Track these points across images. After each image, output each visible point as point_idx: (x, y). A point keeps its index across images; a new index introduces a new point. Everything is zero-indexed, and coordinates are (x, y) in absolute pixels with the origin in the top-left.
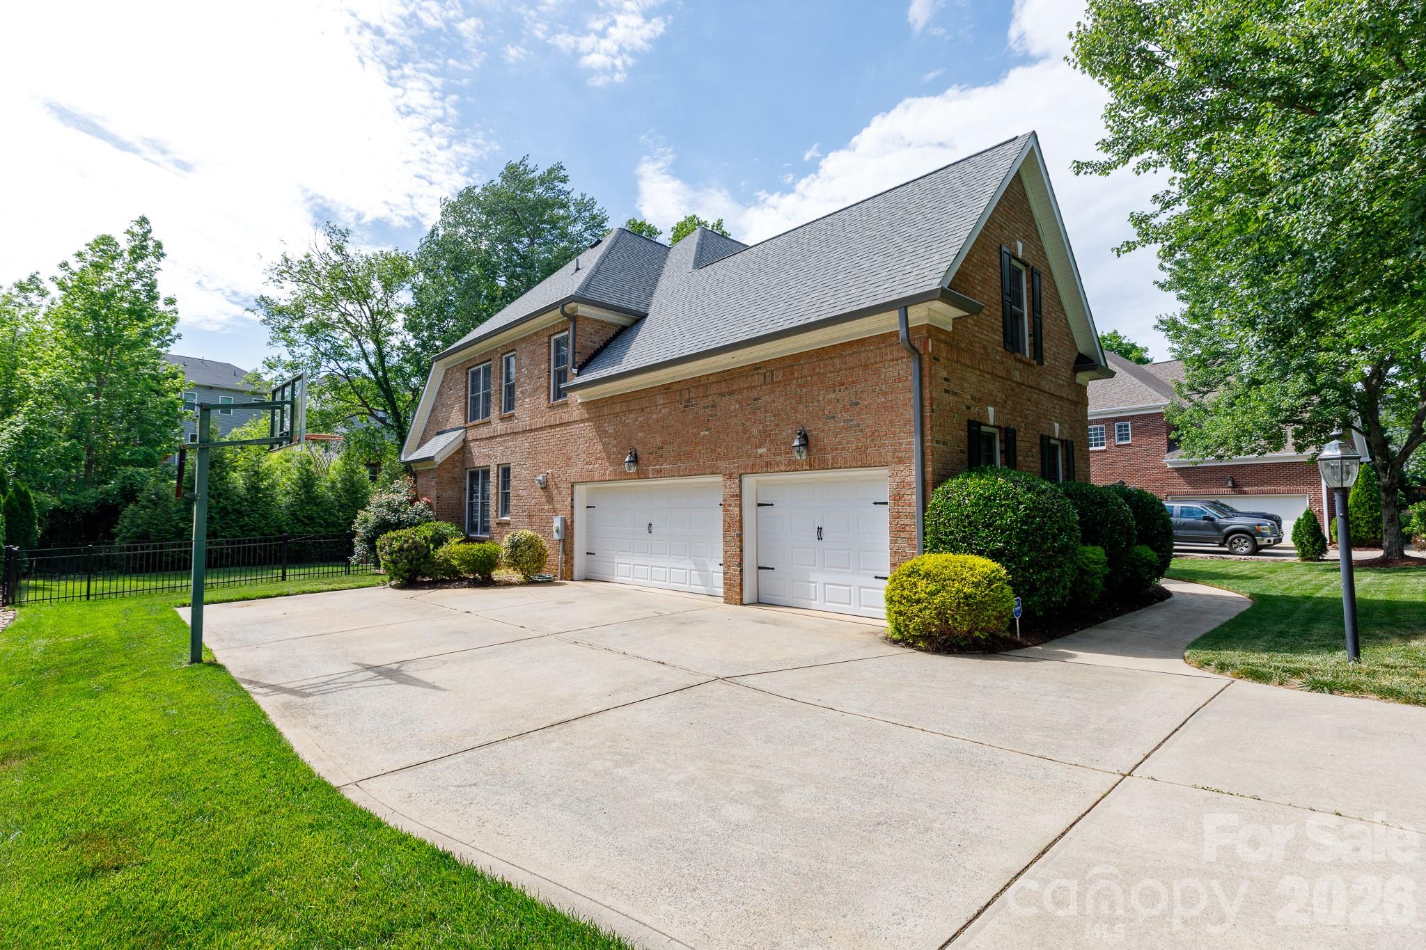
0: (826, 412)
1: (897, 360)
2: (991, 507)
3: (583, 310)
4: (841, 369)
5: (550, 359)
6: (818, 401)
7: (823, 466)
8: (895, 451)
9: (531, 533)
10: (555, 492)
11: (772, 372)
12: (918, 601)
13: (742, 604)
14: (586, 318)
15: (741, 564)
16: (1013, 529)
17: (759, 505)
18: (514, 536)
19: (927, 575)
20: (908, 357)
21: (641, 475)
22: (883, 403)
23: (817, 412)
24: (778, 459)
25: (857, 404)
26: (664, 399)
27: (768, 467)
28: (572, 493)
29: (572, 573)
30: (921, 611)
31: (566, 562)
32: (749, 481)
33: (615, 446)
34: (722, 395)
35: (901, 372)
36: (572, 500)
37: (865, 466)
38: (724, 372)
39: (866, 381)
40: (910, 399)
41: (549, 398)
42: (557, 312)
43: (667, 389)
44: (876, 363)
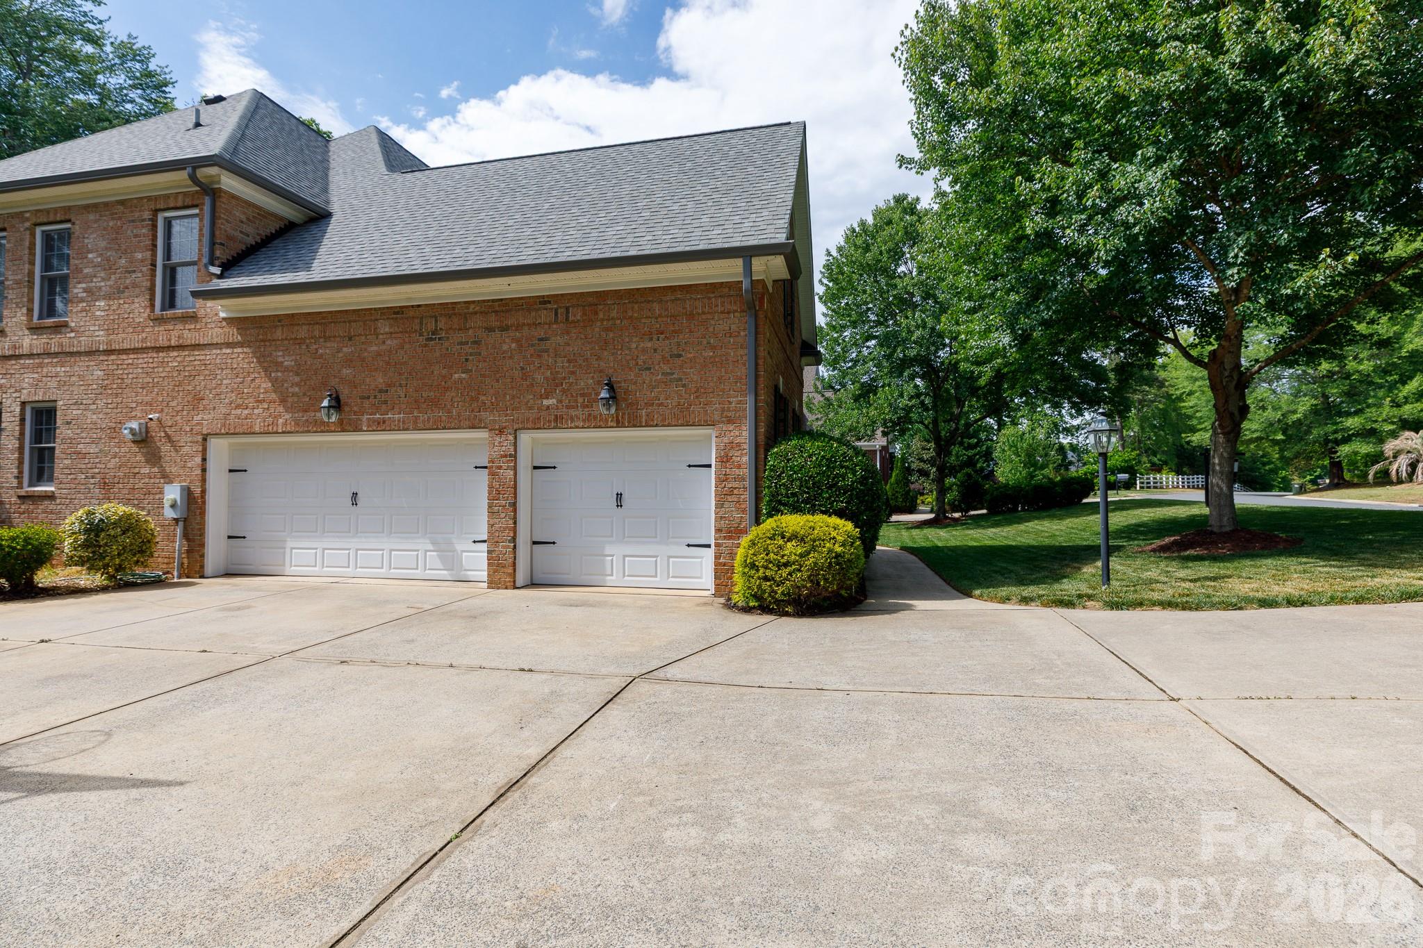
0: (640, 362)
1: (728, 313)
2: (834, 468)
3: (229, 183)
4: (660, 316)
5: (155, 246)
6: (630, 349)
7: (635, 423)
8: (723, 410)
9: (128, 509)
10: (165, 448)
11: (567, 309)
12: (786, 565)
13: (515, 588)
14: (234, 197)
15: (514, 539)
16: (854, 489)
17: (535, 468)
18: (89, 513)
19: (794, 537)
20: (742, 311)
21: (343, 427)
22: (711, 357)
23: (628, 362)
24: (573, 412)
25: (679, 356)
26: (391, 326)
27: (557, 422)
28: (204, 450)
29: (202, 567)
30: (790, 574)
31: (188, 552)
32: (525, 438)
33: (297, 385)
34: (490, 330)
35: (733, 327)
36: (204, 460)
37: (687, 424)
38: (493, 301)
39: (691, 331)
40: (742, 356)
41: (152, 306)
42: (183, 176)
43: (395, 313)
44: (704, 313)
